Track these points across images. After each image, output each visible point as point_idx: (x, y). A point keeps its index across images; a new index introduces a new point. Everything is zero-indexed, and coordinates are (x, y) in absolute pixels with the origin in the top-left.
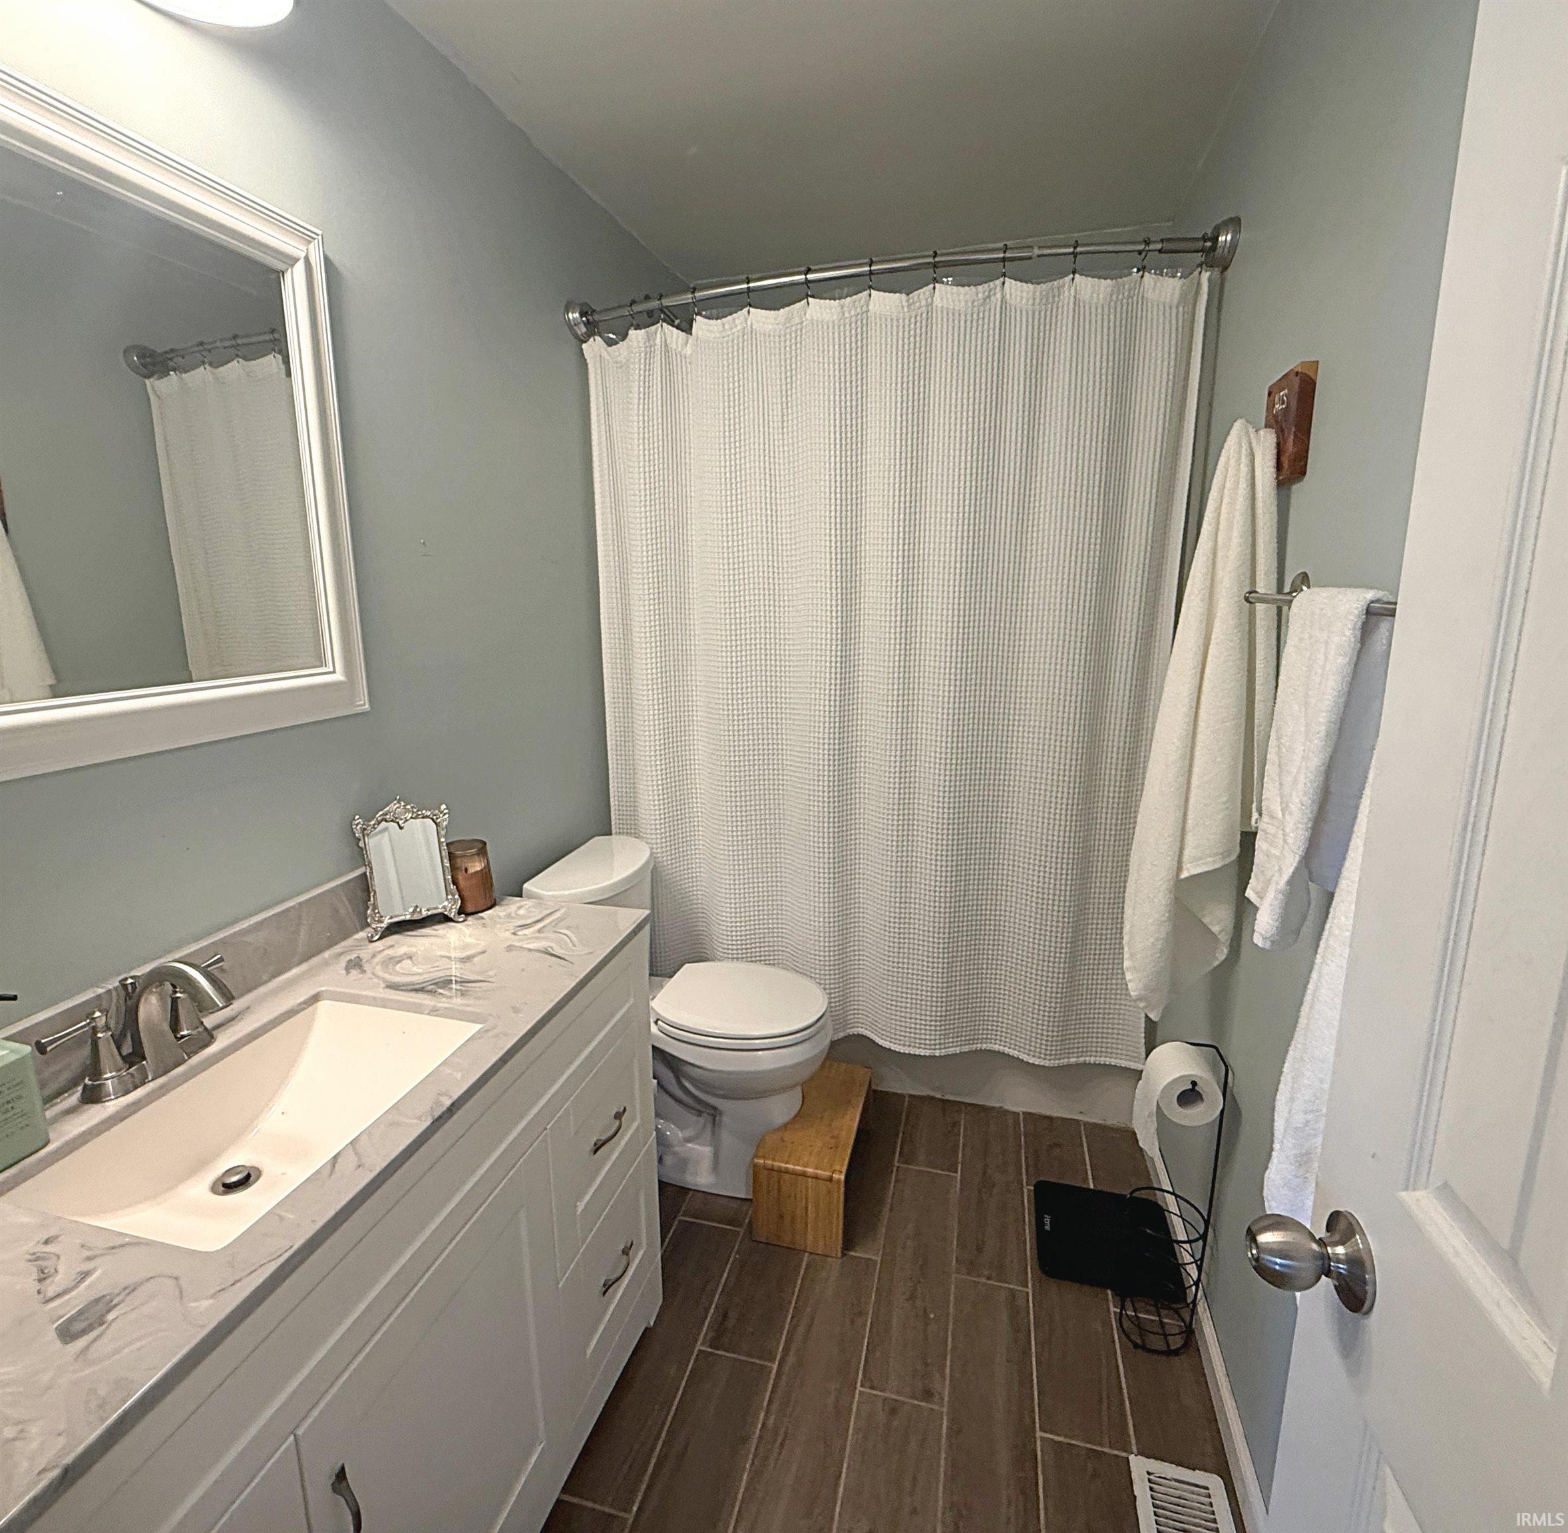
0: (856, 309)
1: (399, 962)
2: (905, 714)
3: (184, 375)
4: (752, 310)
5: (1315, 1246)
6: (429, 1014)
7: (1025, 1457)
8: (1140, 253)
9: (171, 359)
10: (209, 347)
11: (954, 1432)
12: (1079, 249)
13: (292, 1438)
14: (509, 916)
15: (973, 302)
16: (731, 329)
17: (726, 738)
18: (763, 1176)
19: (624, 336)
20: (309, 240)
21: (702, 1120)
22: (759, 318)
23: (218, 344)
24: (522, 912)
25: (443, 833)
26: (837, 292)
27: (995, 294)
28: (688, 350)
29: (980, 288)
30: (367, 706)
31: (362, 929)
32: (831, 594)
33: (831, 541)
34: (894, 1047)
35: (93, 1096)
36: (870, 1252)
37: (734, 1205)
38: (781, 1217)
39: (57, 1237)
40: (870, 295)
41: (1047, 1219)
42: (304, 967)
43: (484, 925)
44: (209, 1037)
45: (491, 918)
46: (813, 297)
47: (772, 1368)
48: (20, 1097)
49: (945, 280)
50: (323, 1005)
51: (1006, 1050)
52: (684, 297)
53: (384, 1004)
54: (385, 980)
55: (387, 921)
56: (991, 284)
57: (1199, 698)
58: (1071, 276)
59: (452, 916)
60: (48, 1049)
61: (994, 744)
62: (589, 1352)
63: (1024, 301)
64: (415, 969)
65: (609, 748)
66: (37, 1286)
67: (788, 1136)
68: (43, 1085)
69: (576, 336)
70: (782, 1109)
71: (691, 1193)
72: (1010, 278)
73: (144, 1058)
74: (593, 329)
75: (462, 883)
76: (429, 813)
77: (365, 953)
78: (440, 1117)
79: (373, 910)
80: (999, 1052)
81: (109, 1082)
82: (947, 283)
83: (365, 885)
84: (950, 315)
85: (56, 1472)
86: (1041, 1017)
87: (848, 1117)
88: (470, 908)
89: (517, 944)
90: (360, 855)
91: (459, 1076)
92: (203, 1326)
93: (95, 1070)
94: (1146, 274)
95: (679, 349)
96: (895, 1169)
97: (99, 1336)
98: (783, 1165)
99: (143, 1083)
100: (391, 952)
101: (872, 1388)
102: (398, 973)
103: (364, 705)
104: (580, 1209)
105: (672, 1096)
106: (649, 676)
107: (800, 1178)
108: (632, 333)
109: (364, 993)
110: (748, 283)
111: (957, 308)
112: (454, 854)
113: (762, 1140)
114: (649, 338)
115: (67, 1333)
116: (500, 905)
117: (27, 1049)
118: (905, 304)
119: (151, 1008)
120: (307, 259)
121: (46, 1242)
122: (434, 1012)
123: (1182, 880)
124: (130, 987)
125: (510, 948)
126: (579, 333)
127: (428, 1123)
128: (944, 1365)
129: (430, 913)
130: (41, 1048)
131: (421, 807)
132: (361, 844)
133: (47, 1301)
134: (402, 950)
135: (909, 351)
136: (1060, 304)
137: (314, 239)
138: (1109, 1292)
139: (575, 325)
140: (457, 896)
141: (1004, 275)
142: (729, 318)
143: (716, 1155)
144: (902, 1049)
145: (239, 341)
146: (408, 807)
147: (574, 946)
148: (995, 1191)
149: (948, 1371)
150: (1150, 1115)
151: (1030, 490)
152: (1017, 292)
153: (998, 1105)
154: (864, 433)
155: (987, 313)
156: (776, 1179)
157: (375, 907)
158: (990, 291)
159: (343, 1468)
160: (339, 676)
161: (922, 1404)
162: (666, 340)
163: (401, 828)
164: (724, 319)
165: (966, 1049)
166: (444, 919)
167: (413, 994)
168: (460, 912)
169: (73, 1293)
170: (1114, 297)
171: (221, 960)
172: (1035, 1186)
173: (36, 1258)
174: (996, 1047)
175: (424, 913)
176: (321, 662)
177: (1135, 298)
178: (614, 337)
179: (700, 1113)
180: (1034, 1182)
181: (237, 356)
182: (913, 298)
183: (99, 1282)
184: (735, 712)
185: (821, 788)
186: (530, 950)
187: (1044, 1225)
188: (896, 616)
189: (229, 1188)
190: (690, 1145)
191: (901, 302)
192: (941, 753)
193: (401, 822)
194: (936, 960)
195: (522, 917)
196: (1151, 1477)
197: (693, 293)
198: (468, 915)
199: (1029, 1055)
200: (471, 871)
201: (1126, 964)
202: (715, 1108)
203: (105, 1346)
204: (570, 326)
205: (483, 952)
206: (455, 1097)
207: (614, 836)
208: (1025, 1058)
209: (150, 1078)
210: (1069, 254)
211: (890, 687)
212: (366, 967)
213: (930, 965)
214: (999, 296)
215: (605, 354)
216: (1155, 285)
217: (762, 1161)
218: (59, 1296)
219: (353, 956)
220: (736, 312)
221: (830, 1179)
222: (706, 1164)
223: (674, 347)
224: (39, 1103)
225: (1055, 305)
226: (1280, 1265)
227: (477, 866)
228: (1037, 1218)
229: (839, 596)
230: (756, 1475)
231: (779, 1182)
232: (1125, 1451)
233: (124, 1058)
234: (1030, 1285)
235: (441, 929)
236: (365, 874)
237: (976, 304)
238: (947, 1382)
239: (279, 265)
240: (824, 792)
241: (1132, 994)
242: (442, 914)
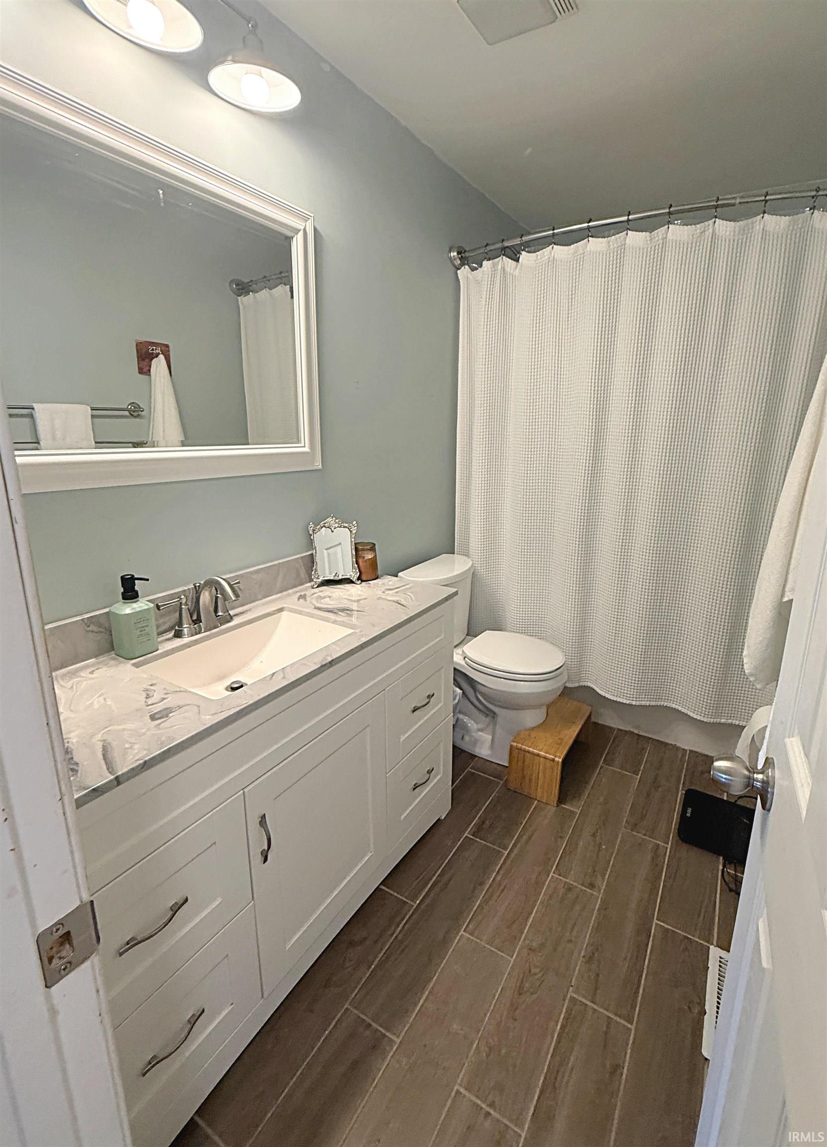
0: (617, 243)
1: (324, 598)
2: (630, 494)
3: (256, 294)
4: (555, 246)
5: (746, 773)
6: (332, 623)
7: (644, 929)
8: (813, 197)
9: (251, 286)
10: (268, 279)
11: (604, 907)
12: (768, 198)
13: (242, 791)
14: (383, 584)
15: (693, 235)
16: (541, 258)
17: (522, 503)
18: (515, 752)
19: (481, 266)
20: (306, 219)
21: (488, 719)
22: (558, 251)
23: (273, 277)
24: (390, 583)
25: (353, 536)
26: (606, 234)
27: (708, 229)
28: (517, 272)
29: (698, 226)
30: (320, 466)
31: (310, 582)
32: (589, 418)
33: (591, 386)
34: (607, 696)
35: (178, 635)
36: (574, 807)
37: (499, 768)
38: (524, 777)
39: (156, 684)
40: (627, 234)
41: (689, 810)
42: (279, 595)
43: (370, 587)
44: (231, 618)
45: (374, 584)
46: (592, 236)
47: (505, 853)
48: (147, 626)
49: (676, 222)
50: (284, 613)
51: (680, 708)
52: (515, 240)
53: (312, 616)
54: (315, 606)
55: (321, 579)
56: (706, 223)
57: (806, 487)
58: (762, 215)
59: (354, 580)
60: (161, 608)
61: (686, 516)
62: (403, 817)
63: (728, 233)
64: (330, 602)
65: (456, 505)
66: (145, 700)
67: (533, 734)
68: (158, 627)
69: (454, 266)
70: (532, 718)
71: (477, 759)
72: (719, 219)
73: (201, 622)
74: (464, 261)
75: (360, 563)
76: (347, 525)
77: (308, 593)
78: (325, 665)
79: (315, 572)
80: (675, 709)
81: (185, 629)
82: (677, 224)
83: (311, 560)
84: (678, 244)
85: (141, 762)
86: (703, 690)
87: (571, 730)
88: (364, 578)
89: (383, 597)
90: (311, 544)
91: (338, 649)
92: (206, 725)
93: (180, 623)
94: (816, 211)
95: (512, 272)
96: (599, 767)
97: (165, 721)
98: (527, 748)
99: (200, 633)
100: (320, 594)
101: (560, 875)
102: (322, 603)
103: (319, 465)
104: (402, 740)
105: (472, 703)
106: (480, 464)
107: (536, 757)
108: (485, 263)
109: (304, 610)
110: (553, 230)
111: (682, 240)
112: (358, 550)
113: (519, 734)
114: (494, 265)
115: (153, 718)
116: (380, 578)
117: (152, 605)
118: (648, 239)
119: (206, 598)
120: (305, 230)
121: (151, 685)
122: (335, 622)
123: (784, 602)
124: (197, 587)
125: (379, 598)
126: (456, 264)
127: (319, 666)
128: (605, 874)
129: (343, 577)
130: (158, 607)
131: (344, 521)
132: (312, 537)
133: (148, 706)
134: (327, 594)
135: (649, 268)
136: (753, 234)
137: (309, 219)
138: (721, 858)
139: (454, 259)
140: (357, 570)
141: (716, 217)
142: (541, 252)
143: (493, 740)
144: (612, 698)
145: (283, 275)
146: (337, 521)
147: (412, 601)
148: (660, 789)
149: (607, 877)
150: (747, 746)
151: (723, 355)
152: (723, 227)
153: (673, 743)
154: (618, 320)
155: (702, 242)
156: (522, 756)
157: (316, 570)
158: (705, 228)
159: (264, 815)
160: (307, 449)
161: (588, 890)
162: (504, 267)
163: (333, 532)
164: (538, 253)
165: (654, 703)
166: (349, 581)
167: (327, 613)
168: (359, 579)
169: (159, 704)
170: (791, 228)
171: (238, 583)
172: (686, 791)
173: (146, 690)
174: (674, 706)
175: (340, 577)
176: (298, 441)
177: (806, 229)
178: (476, 266)
179: (487, 715)
180: (686, 789)
181: (281, 283)
182: (654, 235)
183: (170, 702)
184: (528, 487)
185: (575, 536)
186: (389, 600)
187: (686, 812)
188: (628, 433)
189: (233, 689)
190: (480, 733)
191: (646, 237)
192: (650, 519)
193: (332, 528)
194: (637, 646)
195: (389, 585)
196: (722, 960)
197: (521, 237)
198: (362, 581)
199: (694, 713)
200: (366, 558)
201: (745, 653)
202: (494, 713)
203: (167, 724)
204: (451, 260)
205: (366, 599)
206: (334, 657)
207: (455, 555)
208: (691, 714)
209: (203, 631)
210: (763, 201)
211: (622, 476)
212: (308, 599)
213: (634, 648)
214: (711, 231)
215: (469, 276)
216: (822, 218)
217: (515, 744)
218: (153, 704)
219: (303, 593)
220: (545, 248)
221: (553, 760)
222: (488, 744)
223: (509, 270)
224: (155, 633)
225: (749, 235)
226: (725, 778)
227: (369, 556)
228: (683, 808)
229: (594, 420)
230: (486, 901)
231: (524, 756)
232: (708, 942)
233: (193, 621)
234: (670, 843)
235: (348, 586)
236: (312, 554)
237: (695, 236)
238: (605, 883)
239: (289, 234)
240: (576, 538)
241: (746, 671)
242: (349, 579)
